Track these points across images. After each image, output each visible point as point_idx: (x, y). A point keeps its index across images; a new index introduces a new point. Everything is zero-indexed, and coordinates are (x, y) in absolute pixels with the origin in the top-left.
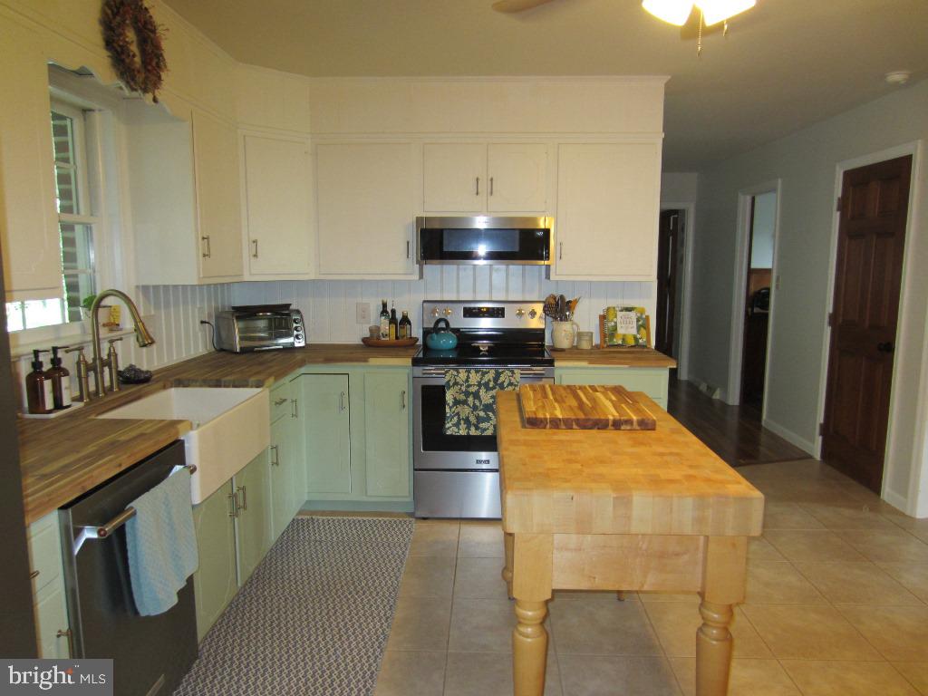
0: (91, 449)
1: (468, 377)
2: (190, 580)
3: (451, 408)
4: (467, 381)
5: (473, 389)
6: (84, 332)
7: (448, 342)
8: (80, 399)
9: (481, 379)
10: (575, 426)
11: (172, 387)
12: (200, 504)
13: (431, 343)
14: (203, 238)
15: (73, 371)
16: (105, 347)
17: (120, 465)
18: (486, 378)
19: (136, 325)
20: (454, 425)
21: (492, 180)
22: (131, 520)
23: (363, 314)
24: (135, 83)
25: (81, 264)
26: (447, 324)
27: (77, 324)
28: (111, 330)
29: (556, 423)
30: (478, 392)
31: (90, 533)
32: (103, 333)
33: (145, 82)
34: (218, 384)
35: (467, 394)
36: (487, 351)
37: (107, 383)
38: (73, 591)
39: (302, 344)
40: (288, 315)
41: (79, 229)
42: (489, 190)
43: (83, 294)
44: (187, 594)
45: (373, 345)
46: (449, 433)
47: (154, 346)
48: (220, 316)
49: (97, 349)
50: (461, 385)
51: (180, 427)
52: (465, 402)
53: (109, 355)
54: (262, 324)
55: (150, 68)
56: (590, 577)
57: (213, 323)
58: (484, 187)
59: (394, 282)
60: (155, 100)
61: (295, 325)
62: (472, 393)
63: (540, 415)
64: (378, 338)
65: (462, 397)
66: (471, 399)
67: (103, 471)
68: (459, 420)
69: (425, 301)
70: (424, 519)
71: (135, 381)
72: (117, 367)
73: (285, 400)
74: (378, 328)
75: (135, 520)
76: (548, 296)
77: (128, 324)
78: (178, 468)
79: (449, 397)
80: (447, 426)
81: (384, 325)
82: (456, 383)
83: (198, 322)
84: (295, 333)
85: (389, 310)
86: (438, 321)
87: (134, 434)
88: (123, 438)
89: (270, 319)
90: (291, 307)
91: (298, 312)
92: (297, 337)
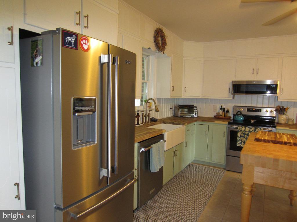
0: (144, 133)
1: (245, 129)
2: (162, 167)
3: (239, 138)
4: (245, 130)
5: (247, 133)
6: (144, 108)
7: (241, 118)
8: (142, 123)
9: (250, 130)
10: (271, 142)
11: (162, 123)
12: (166, 151)
13: (235, 118)
14: (172, 86)
15: (141, 117)
16: (148, 112)
17: (150, 136)
18: (251, 130)
19: (155, 107)
20: (240, 143)
21: (258, 69)
22: (151, 149)
23: (215, 109)
24: (160, 50)
25: (144, 92)
26: (241, 113)
27: (142, 106)
28: (149, 108)
29: (265, 141)
30: (248, 134)
31: (143, 149)
32: (148, 109)
33: (162, 50)
34: (173, 124)
35: (245, 134)
36: (253, 122)
37: (148, 121)
38: (139, 161)
39: (197, 116)
40: (193, 108)
41: (144, 84)
42: (257, 73)
43: (144, 100)
44: (161, 170)
45: (217, 118)
46: (238, 145)
47: (159, 113)
48: (175, 107)
49: (146, 112)
50: (243, 131)
51: (163, 131)
52: (244, 137)
53: (149, 114)
54: (186, 110)
55: (163, 46)
56: (266, 181)
57: (173, 109)
58: (255, 71)
59: (225, 100)
60: (164, 53)
61: (195, 111)
62: (246, 134)
63: (260, 138)
64: (219, 116)
65: (243, 135)
66: (246, 136)
67: (147, 137)
68: (242, 142)
69: (234, 106)
70: (229, 171)
71: (154, 121)
72: (150, 117)
73: (190, 130)
74: (219, 113)
75: (152, 149)
76: (277, 106)
77: (153, 107)
78: (162, 140)
79: (239, 134)
80: (238, 143)
81: (221, 112)
82: (241, 131)
83: (169, 109)
84: (195, 113)
85: (223, 108)
86: (238, 112)
87: (152, 131)
88: (151, 132)
89: (188, 108)
90: (194, 106)
91: (196, 107)
92: (195, 114)
